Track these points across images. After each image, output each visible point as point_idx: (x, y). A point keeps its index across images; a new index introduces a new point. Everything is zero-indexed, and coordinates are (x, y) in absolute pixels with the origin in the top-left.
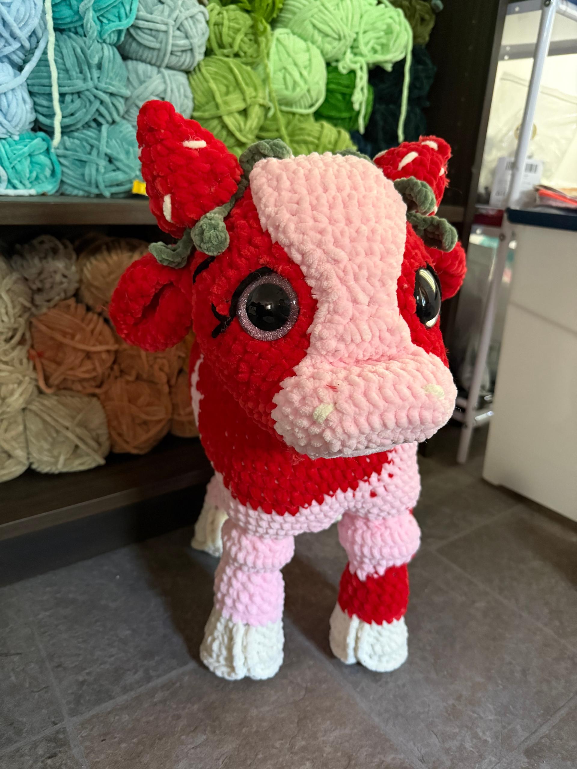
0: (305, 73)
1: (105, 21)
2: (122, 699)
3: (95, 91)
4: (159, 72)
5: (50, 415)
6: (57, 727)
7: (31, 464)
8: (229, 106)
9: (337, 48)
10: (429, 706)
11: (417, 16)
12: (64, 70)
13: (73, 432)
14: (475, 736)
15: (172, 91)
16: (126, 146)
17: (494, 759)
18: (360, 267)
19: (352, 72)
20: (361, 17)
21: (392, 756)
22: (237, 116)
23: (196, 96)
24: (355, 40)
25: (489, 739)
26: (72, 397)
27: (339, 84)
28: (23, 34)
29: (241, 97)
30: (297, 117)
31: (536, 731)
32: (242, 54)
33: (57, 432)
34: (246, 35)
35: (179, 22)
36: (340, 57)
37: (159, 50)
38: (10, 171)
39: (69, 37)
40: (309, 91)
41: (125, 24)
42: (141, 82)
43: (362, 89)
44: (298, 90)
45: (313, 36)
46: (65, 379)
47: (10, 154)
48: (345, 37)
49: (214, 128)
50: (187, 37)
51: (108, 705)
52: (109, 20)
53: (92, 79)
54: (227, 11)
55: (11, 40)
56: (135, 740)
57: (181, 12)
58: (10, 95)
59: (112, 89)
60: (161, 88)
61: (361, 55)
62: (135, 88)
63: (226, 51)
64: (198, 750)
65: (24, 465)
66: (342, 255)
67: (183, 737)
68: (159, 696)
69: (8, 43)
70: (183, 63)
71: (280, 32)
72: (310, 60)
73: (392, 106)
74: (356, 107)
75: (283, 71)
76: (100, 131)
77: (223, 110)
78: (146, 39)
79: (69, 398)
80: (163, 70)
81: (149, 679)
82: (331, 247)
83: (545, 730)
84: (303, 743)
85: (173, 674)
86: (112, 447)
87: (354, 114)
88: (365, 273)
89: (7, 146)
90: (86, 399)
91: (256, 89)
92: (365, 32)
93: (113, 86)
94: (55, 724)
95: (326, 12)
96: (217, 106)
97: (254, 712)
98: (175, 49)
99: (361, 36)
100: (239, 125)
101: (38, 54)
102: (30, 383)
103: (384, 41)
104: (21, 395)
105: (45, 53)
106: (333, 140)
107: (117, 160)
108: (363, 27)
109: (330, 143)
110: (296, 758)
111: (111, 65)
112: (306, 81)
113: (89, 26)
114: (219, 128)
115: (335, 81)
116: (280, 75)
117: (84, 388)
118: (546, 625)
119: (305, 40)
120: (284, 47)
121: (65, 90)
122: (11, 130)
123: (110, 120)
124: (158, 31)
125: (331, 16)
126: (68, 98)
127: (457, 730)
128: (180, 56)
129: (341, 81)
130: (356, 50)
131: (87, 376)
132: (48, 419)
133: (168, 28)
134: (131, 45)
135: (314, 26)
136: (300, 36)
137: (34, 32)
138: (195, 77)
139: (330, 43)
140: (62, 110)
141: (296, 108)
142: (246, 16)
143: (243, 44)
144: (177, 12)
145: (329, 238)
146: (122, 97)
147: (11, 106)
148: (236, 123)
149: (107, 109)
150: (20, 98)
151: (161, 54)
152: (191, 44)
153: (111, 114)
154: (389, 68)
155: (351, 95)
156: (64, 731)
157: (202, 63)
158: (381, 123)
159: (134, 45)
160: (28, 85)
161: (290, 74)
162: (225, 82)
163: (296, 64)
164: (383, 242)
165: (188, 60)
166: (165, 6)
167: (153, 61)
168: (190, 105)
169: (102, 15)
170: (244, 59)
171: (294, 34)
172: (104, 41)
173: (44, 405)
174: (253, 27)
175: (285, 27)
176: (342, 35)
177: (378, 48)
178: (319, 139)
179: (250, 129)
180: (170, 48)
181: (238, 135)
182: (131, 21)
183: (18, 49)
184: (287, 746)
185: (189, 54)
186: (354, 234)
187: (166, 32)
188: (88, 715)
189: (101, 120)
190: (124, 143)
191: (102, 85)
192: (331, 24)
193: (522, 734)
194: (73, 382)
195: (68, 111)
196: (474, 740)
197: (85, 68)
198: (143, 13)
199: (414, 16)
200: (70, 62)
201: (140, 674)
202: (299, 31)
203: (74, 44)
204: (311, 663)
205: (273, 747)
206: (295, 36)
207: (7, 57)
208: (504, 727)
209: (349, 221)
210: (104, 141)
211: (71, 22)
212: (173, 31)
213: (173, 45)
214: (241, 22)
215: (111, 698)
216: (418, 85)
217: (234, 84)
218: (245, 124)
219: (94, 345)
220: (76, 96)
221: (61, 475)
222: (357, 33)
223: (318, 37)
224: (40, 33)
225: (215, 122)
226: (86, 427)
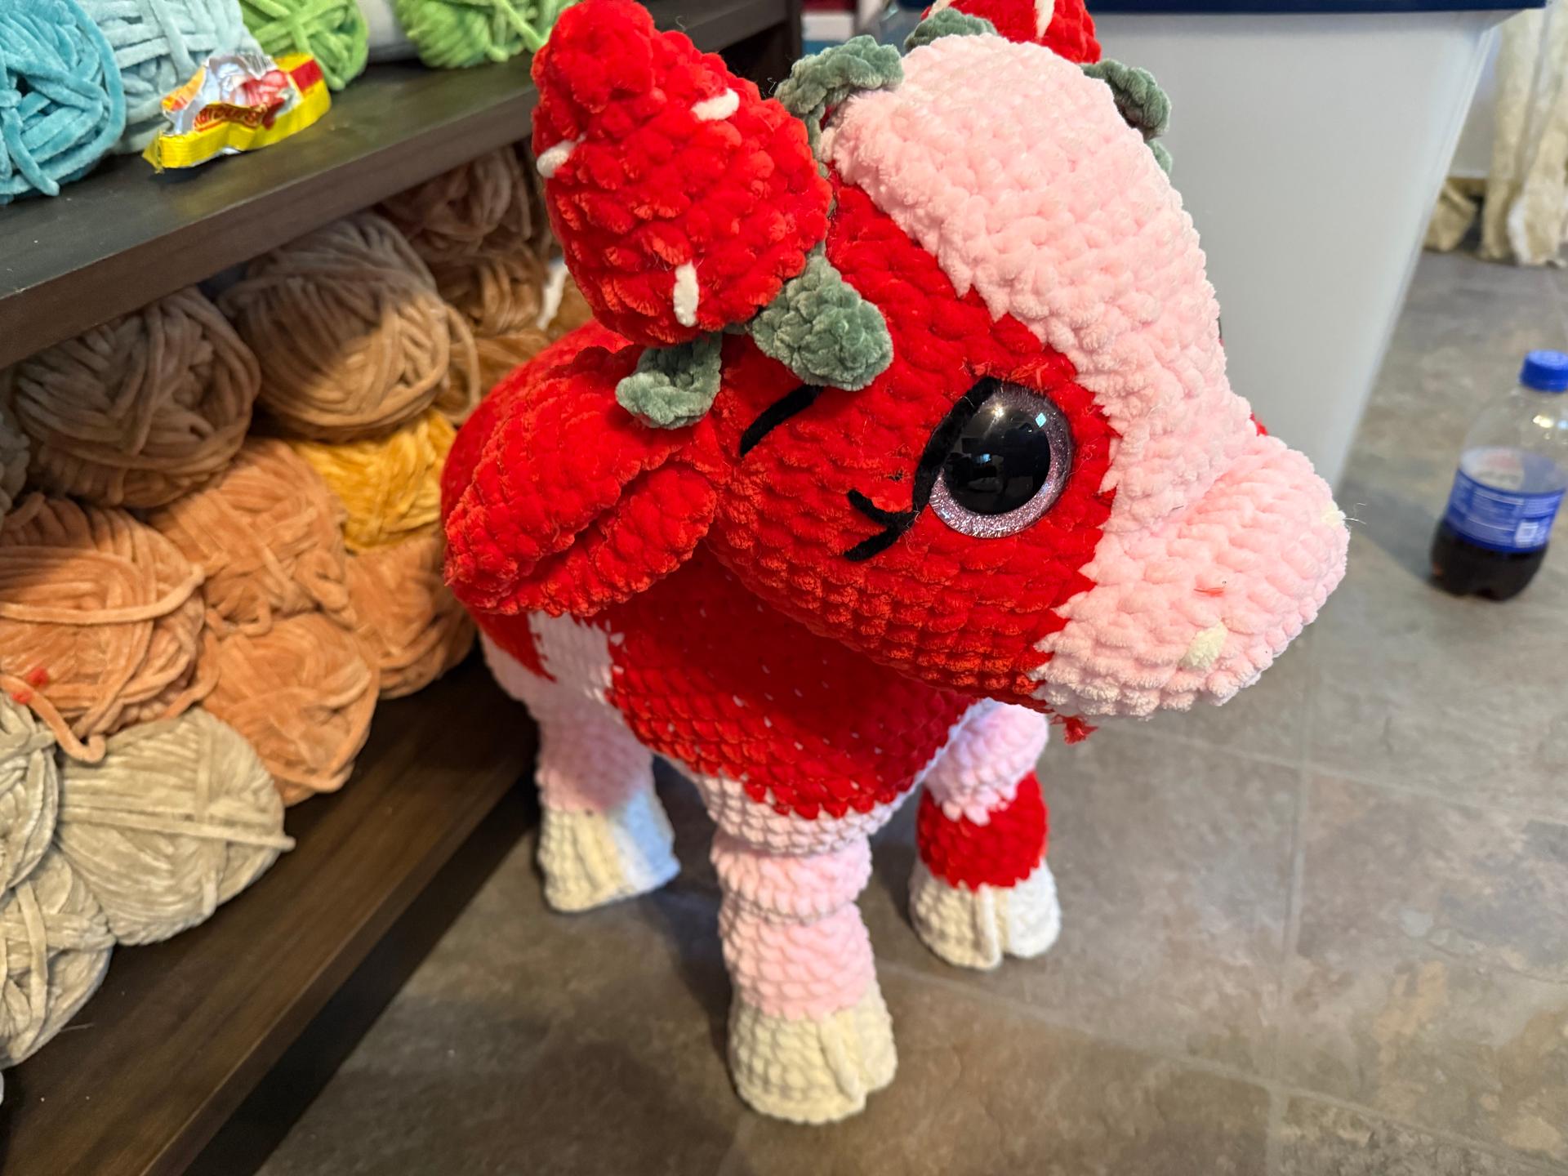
7: (120, 939)
13: (207, 818)
26: (149, 736)
33: (173, 837)
65: (107, 950)
79: (143, 743)
86: (286, 797)
97: (910, 1143)
102: (45, 763)
127: (1200, 975)
173: (96, 792)
193: (1276, 926)
196: (1231, 975)
204: (927, 999)
208: (1250, 931)
219: (161, 595)
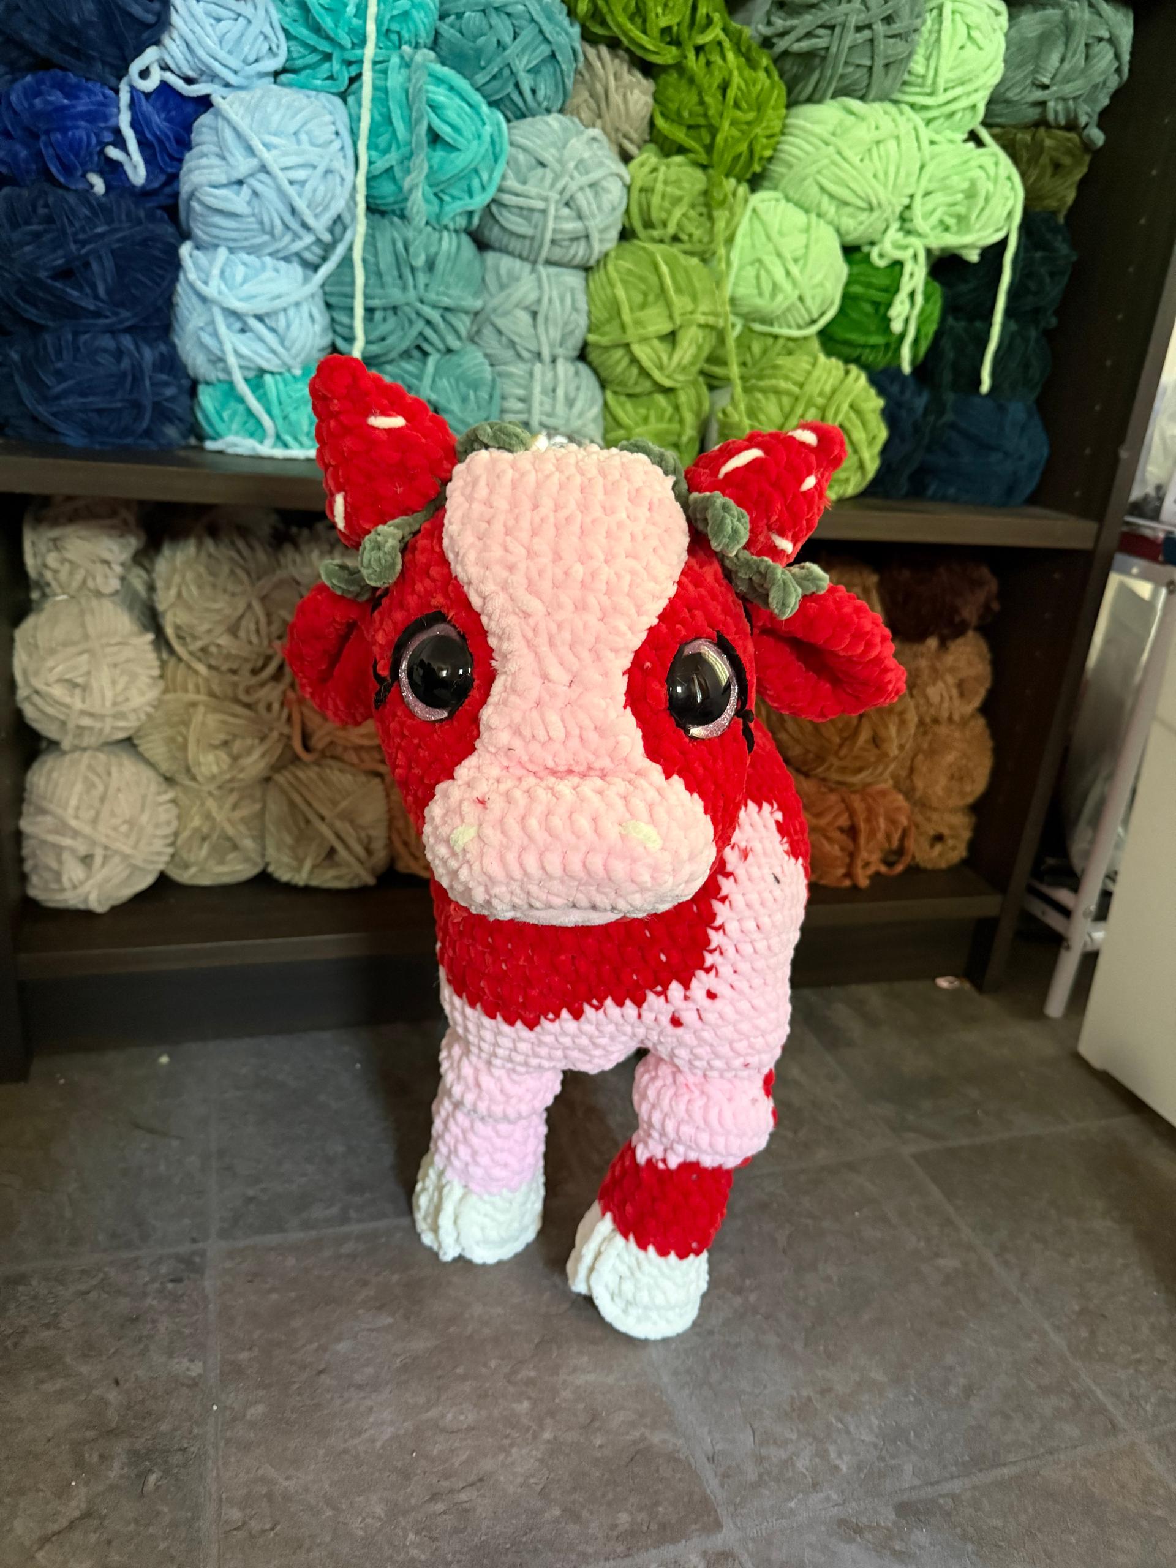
0: (795, 270)
1: (446, 198)
2: (296, 1236)
3: (419, 305)
4: (533, 270)
5: (302, 795)
6: (195, 1247)
7: (267, 864)
8: (644, 328)
9: (866, 224)
10: (765, 1387)
11: (1044, 160)
12: (374, 272)
13: (331, 826)
14: (823, 1454)
15: (550, 300)
16: (463, 389)
17: (835, 1497)
18: (560, 626)
19: (897, 265)
20: (922, 167)
21: (666, 1436)
22: (656, 343)
23: (593, 309)
24: (908, 207)
25: (844, 1468)
26: (341, 771)
27: (869, 285)
28: (320, 225)
29: (666, 313)
30: (781, 342)
31: (938, 1482)
32: (684, 237)
33: (308, 822)
34: (693, 206)
35: (567, 196)
36: (876, 237)
37: (533, 238)
38: (280, 422)
39: (392, 223)
40: (801, 299)
41: (479, 201)
42: (502, 287)
43: (912, 295)
44: (780, 297)
45: (819, 204)
46: (332, 743)
47: (284, 397)
48: (880, 205)
49: (618, 362)
50: (580, 217)
51: (273, 1239)
52: (454, 198)
53: (415, 287)
54: (668, 166)
55: (301, 231)
56: (293, 1295)
57: (572, 178)
58: (292, 312)
59: (447, 301)
60: (533, 296)
61: (919, 235)
62: (492, 296)
63: (656, 233)
64: (375, 1334)
65: (255, 864)
66: (535, 605)
67: (361, 1311)
68: (348, 1248)
69: (297, 237)
70: (574, 256)
71: (762, 199)
72: (807, 247)
73: (978, 324)
74: (897, 327)
75: (757, 265)
76: (425, 363)
77: (632, 335)
78: (512, 221)
79: (337, 772)
80: (540, 268)
81: (344, 1219)
82: (521, 593)
83: (956, 1486)
84: (533, 1374)
85: (382, 1224)
86: (392, 860)
87: (893, 339)
88: (567, 636)
89: (281, 386)
90: (363, 778)
91: (694, 299)
92: (927, 194)
93: (449, 296)
94: (194, 1241)
95: (845, 165)
96: (623, 327)
98: (559, 236)
99: (918, 200)
100: (660, 358)
101: (340, 250)
102: (279, 740)
103: (961, 209)
104: (263, 756)
105: (350, 248)
106: (828, 389)
107: (446, 411)
108: (924, 184)
109: (821, 394)
110: (511, 1389)
111: (449, 265)
112: (795, 284)
113: (415, 210)
114: (625, 361)
115: (862, 278)
116: (751, 272)
117: (362, 761)
118: (1058, 1329)
119: (807, 211)
120: (764, 225)
121: (375, 303)
122: (290, 362)
123: (441, 346)
124: (531, 210)
125: (854, 173)
126: (378, 315)
127: (794, 1437)
128: (568, 247)
129: (875, 281)
130: (908, 226)
131: (366, 742)
132: (298, 799)
133: (548, 206)
134: (491, 230)
135: (822, 189)
136: (798, 205)
137: (339, 219)
138: (597, 276)
139: (852, 216)
140: (366, 332)
141: (780, 327)
142: (699, 174)
143: (685, 222)
144: (567, 178)
145: (518, 580)
146: (467, 312)
147: (292, 328)
148: (653, 356)
149: (435, 330)
150: (306, 315)
151: (536, 245)
152: (586, 229)
153: (443, 340)
154: (973, 257)
155: (889, 305)
156: (202, 1254)
157: (613, 254)
158: (951, 355)
159: (496, 230)
160: (325, 293)
161: (768, 271)
162: (643, 287)
163: (779, 255)
164: (609, 593)
165: (581, 253)
166: (548, 171)
167: (525, 254)
168: (583, 322)
169: (442, 191)
170: (687, 247)
171: (788, 199)
172: (446, 228)
173: (297, 777)
174: (706, 193)
175: (775, 188)
176: (875, 202)
177: (951, 222)
178: (801, 386)
179: (679, 364)
180: (548, 236)
181: (657, 375)
182: (491, 192)
183: (313, 244)
184: (507, 1370)
185: (583, 243)
186: (560, 576)
187: (544, 212)
188: (241, 1244)
189: (426, 347)
190: (461, 384)
191: (432, 296)
192: (853, 185)
193: (908, 1478)
194: (345, 748)
195: (374, 335)
196: (817, 1460)
197: (407, 272)
198: (512, 183)
199: (1037, 161)
200: (386, 261)
201: (335, 1210)
202: (797, 197)
203: (396, 235)
205: (485, 1365)
206: (790, 205)
207: (297, 255)
208: (881, 1458)
209: (557, 557)
210: (427, 381)
211: (395, 203)
212: (557, 210)
213: (555, 231)
214: (686, 185)
215: (281, 1229)
216: (1032, 286)
217: (657, 290)
218: (670, 358)
220: (390, 313)
221: (307, 890)
222: (912, 197)
223: (827, 206)
224: (347, 219)
225: (619, 353)
226: (352, 822)
